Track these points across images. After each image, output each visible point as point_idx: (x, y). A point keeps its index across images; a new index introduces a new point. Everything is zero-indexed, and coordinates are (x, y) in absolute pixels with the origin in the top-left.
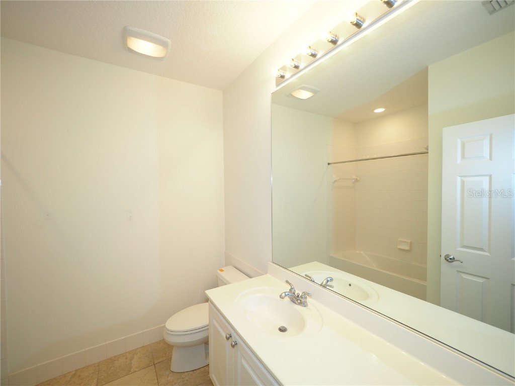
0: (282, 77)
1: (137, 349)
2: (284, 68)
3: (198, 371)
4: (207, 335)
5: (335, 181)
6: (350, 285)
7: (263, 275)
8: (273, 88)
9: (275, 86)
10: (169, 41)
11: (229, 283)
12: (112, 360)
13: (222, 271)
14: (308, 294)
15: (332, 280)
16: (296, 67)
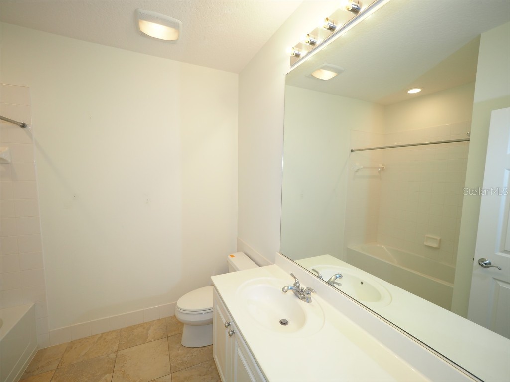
0: (298, 55)
1: (153, 321)
2: (299, 46)
3: (206, 348)
4: (211, 318)
5: (358, 169)
6: (362, 283)
7: (271, 264)
8: (287, 68)
9: (290, 66)
10: (180, 22)
11: (238, 270)
12: (132, 329)
13: (232, 256)
14: (312, 290)
15: (340, 277)
16: (313, 43)
